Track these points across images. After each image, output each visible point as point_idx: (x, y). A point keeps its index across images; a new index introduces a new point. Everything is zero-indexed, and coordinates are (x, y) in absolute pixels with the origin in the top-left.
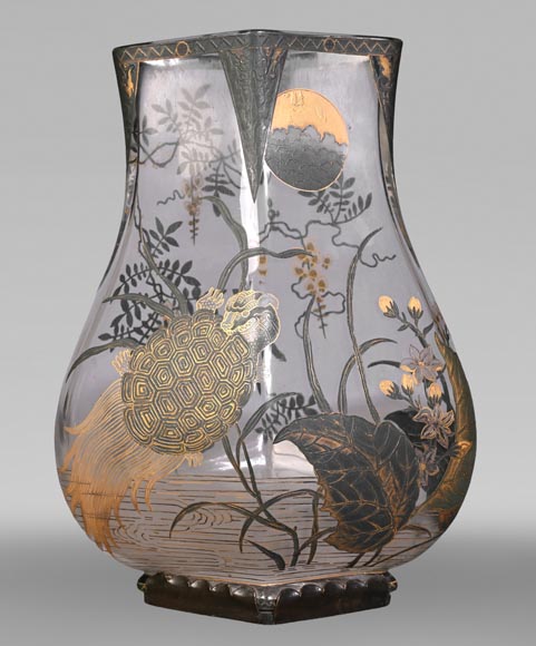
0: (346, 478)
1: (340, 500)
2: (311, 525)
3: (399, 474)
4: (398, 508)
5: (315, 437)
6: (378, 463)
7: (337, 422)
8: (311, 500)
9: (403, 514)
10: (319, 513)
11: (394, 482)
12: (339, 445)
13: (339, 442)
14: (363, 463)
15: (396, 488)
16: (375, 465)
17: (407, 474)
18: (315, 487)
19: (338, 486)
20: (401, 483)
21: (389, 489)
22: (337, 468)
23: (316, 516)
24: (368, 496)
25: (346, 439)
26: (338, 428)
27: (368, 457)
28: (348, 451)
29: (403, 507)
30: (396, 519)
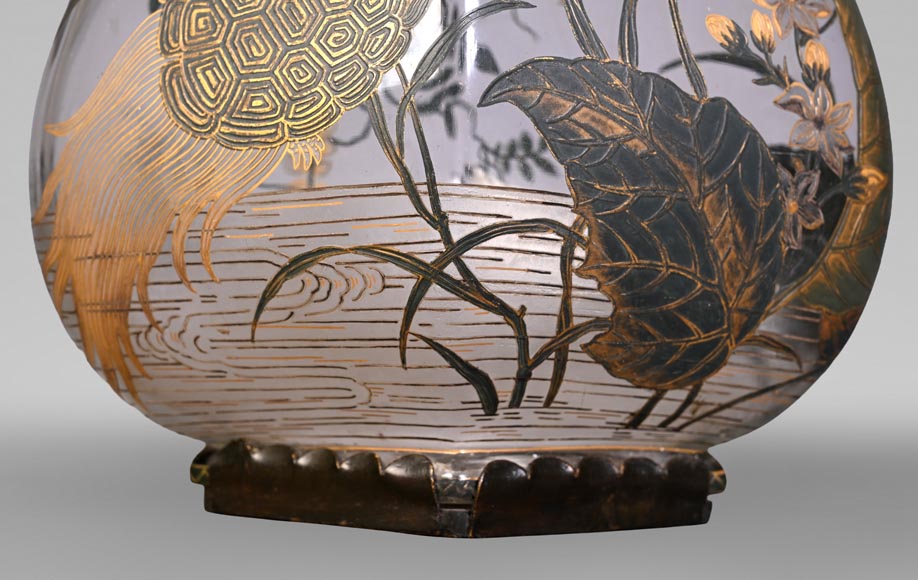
0: (634, 205)
1: (622, 256)
2: (555, 305)
3: (744, 213)
4: (739, 292)
5: (570, 105)
6: (701, 181)
7: (617, 81)
8: (557, 249)
9: (749, 306)
10: (576, 281)
11: (733, 231)
12: (620, 131)
13: (622, 123)
14: (670, 178)
15: (736, 243)
16: (695, 185)
17: (760, 216)
18: (568, 219)
19: (617, 220)
20: (748, 235)
21: (722, 245)
22: (616, 181)
23: (567, 286)
24: (680, 254)
25: (635, 122)
26: (617, 94)
27: (680, 166)
28: (640, 147)
29: (749, 291)
30: (735, 316)
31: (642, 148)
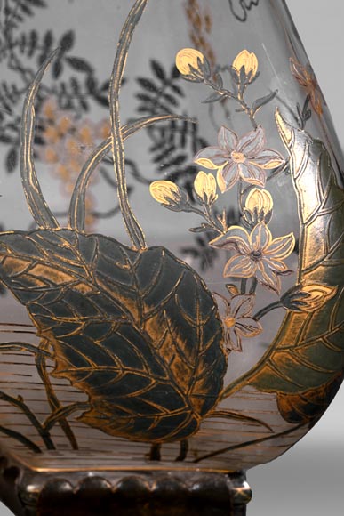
0: (86, 329)
1: (84, 364)
3: (185, 331)
4: (191, 384)
5: (27, 264)
6: (141, 310)
7: (66, 243)
8: (32, 360)
9: (204, 393)
10: (52, 380)
11: (174, 343)
12: (68, 279)
13: (69, 274)
14: (114, 309)
15: (179, 352)
16: (135, 313)
17: (200, 331)
18: (35, 341)
19: (75, 340)
20: (190, 345)
21: (166, 353)
22: (70, 314)
23: (46, 383)
24: (129, 359)
25: (81, 269)
26: (67, 252)
27: (122, 300)
28: (84, 288)
29: (199, 383)
30: (193, 399)
31: (88, 289)
